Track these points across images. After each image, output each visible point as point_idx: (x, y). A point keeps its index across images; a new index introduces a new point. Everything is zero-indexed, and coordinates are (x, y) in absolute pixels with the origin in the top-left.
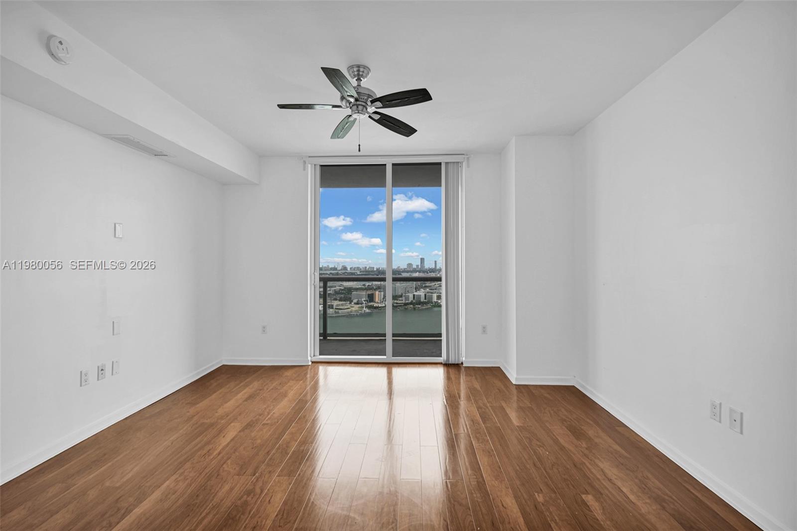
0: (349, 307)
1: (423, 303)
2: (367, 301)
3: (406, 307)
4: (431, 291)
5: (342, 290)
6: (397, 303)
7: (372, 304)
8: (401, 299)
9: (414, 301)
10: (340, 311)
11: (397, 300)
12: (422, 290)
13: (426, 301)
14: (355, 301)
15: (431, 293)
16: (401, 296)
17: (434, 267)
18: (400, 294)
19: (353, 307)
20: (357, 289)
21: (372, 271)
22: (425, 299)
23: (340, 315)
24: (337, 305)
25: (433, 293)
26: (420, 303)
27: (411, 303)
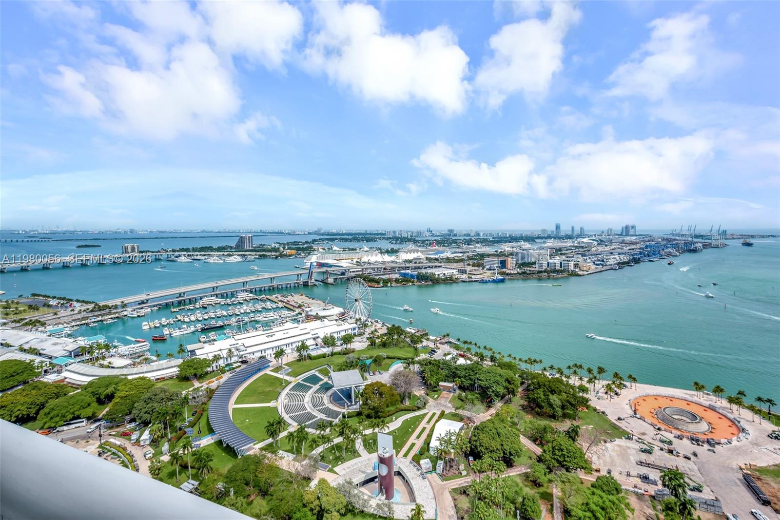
0: (481, 272)
1: (558, 271)
2: (499, 267)
3: (540, 275)
4: (568, 259)
5: (475, 256)
6: (530, 271)
7: (504, 270)
8: (534, 266)
9: (548, 269)
10: (473, 277)
11: (531, 267)
12: (558, 258)
13: (562, 269)
14: (488, 267)
15: (568, 261)
16: (535, 263)
17: (571, 233)
18: (533, 261)
19: (486, 273)
20: (489, 255)
21: (505, 237)
22: (561, 267)
23: (473, 280)
24: (471, 271)
25: (569, 261)
26: (555, 271)
27: (545, 271)
